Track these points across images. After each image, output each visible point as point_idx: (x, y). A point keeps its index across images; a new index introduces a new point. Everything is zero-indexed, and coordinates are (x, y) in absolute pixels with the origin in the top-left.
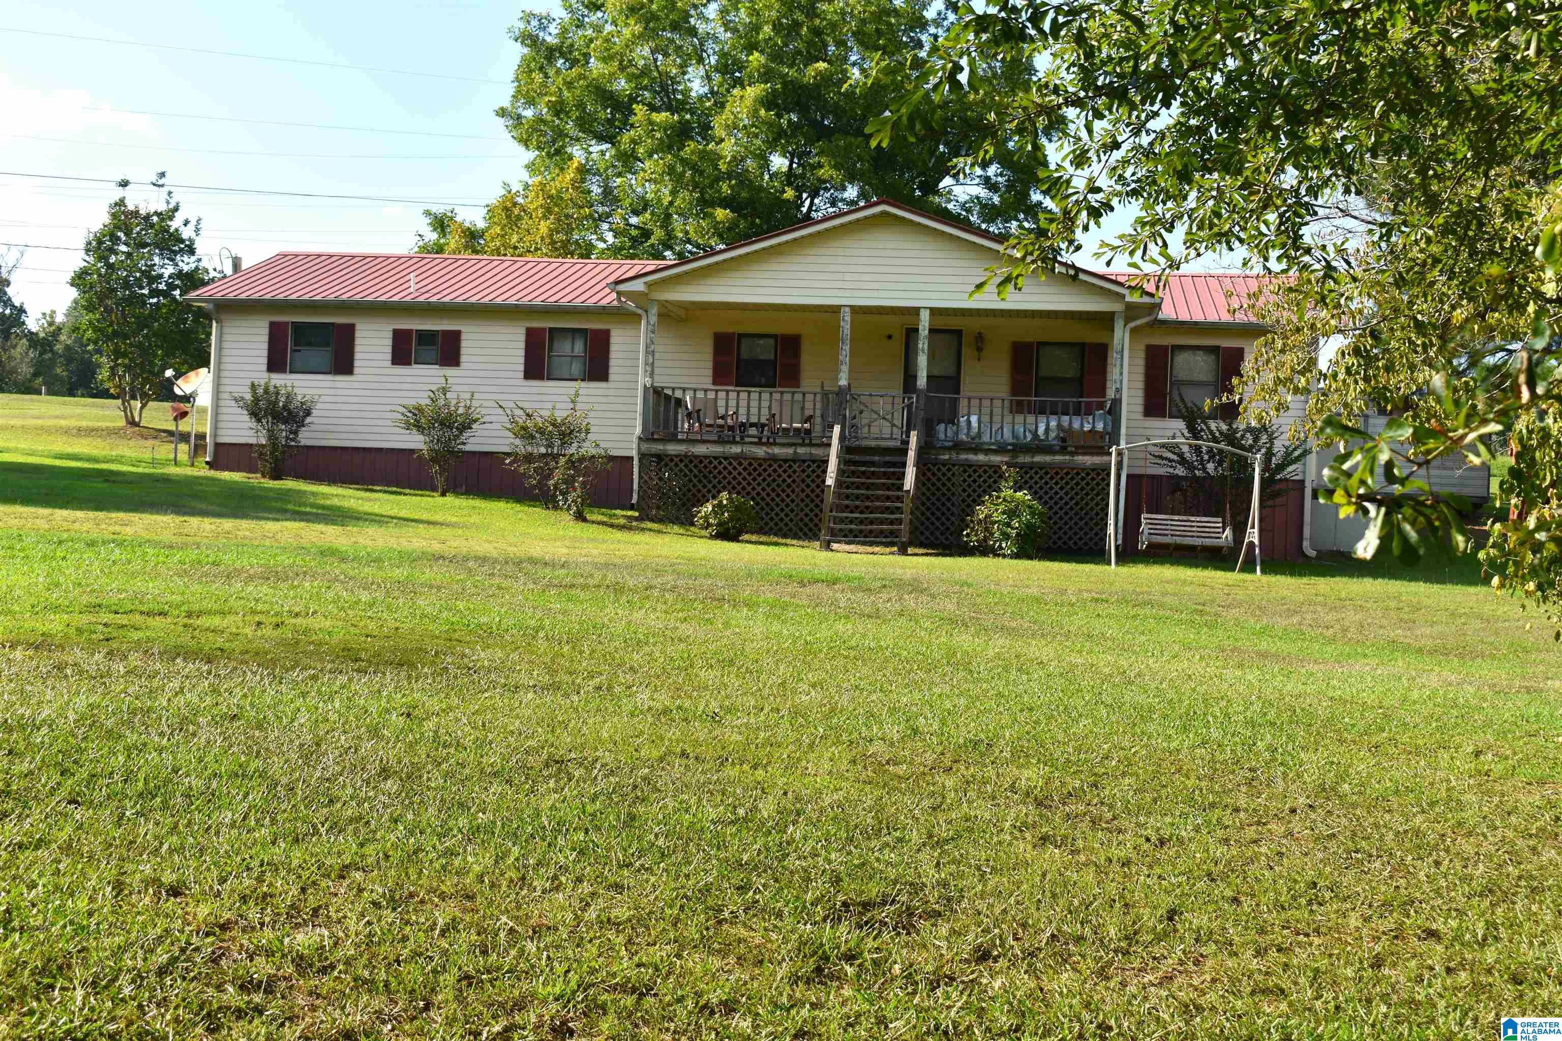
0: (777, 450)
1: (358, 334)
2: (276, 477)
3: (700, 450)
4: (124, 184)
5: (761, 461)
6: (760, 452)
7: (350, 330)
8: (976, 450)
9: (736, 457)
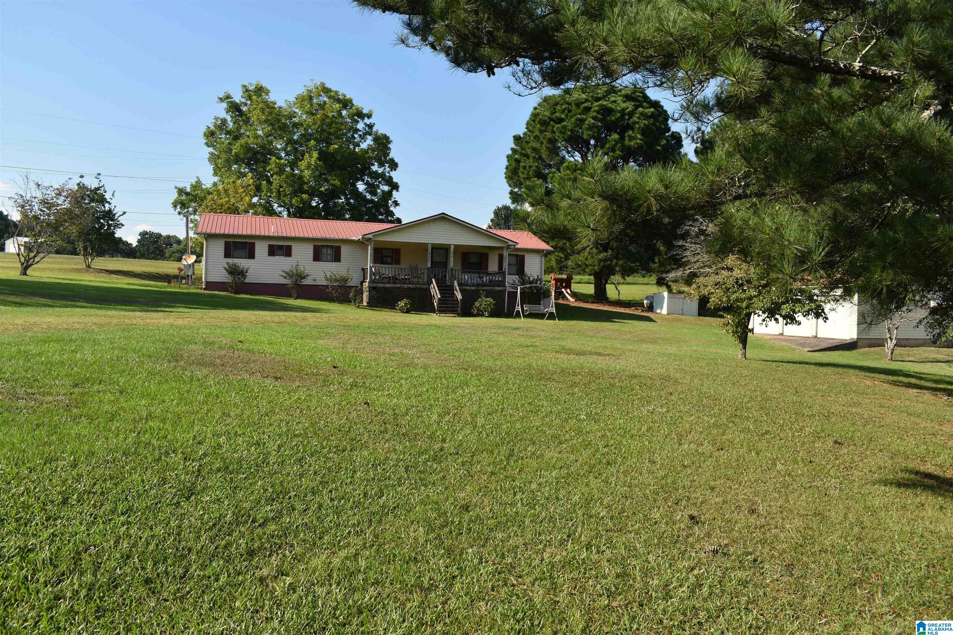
0: (411, 286)
1: (256, 246)
2: (236, 293)
3: (388, 285)
4: (82, 177)
5: (406, 289)
6: (406, 286)
7: (253, 245)
8: (467, 285)
9: (399, 288)
